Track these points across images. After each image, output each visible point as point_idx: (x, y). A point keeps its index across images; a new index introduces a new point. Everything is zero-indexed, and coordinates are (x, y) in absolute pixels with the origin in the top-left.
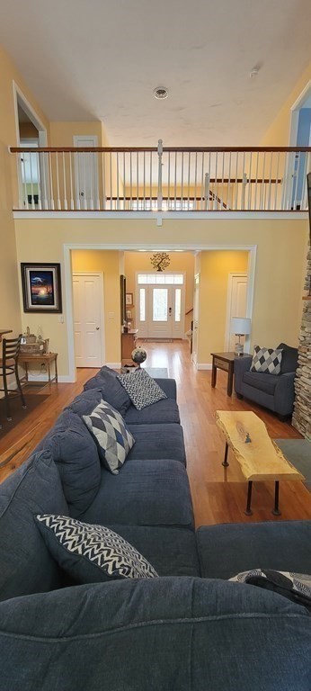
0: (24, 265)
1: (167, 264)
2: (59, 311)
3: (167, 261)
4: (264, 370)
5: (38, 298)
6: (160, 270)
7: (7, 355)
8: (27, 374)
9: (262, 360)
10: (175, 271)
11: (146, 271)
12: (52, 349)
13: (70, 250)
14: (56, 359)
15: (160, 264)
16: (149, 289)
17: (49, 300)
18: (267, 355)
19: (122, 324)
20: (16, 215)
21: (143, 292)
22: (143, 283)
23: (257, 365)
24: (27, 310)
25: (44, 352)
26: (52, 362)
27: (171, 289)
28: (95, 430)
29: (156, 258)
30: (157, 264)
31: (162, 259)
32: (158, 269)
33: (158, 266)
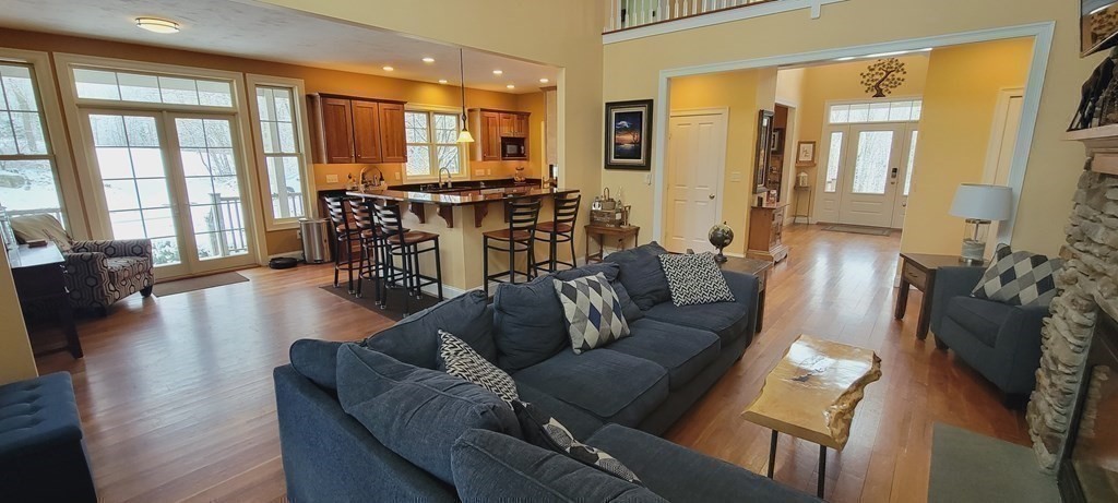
0: (610, 105)
1: (896, 83)
2: (647, 167)
3: (900, 75)
4: (1007, 298)
5: (622, 149)
6: (880, 94)
7: (559, 218)
8: (602, 251)
9: (1008, 277)
10: (908, 97)
11: (847, 98)
12: (633, 221)
13: (669, 79)
14: (637, 235)
15: (881, 83)
16: (851, 132)
17: (635, 153)
18: (1023, 268)
19: (755, 191)
20: (606, 39)
21: (836, 140)
22: (839, 121)
23: (992, 286)
24: (609, 166)
25: (621, 223)
26: (631, 238)
27: (901, 130)
28: (563, 298)
29: (874, 72)
30: (874, 84)
31: (888, 73)
32: (875, 92)
33: (877, 86)
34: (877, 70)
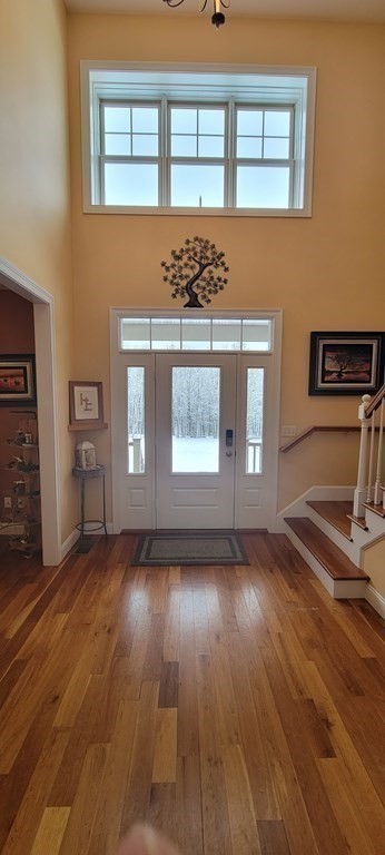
1: (217, 285)
3: (220, 272)
6: (193, 303)
10: (245, 308)
15: (195, 284)
16: (159, 368)
21: (136, 377)
22: (138, 346)
27: (233, 368)
29: (181, 263)
30: (184, 283)
31: (203, 267)
32: (187, 299)
33: (188, 288)
34: (185, 258)
